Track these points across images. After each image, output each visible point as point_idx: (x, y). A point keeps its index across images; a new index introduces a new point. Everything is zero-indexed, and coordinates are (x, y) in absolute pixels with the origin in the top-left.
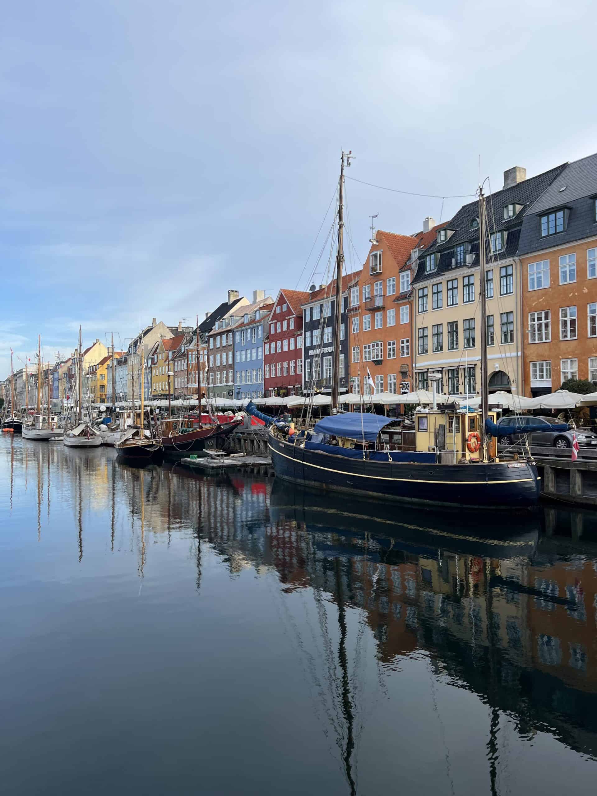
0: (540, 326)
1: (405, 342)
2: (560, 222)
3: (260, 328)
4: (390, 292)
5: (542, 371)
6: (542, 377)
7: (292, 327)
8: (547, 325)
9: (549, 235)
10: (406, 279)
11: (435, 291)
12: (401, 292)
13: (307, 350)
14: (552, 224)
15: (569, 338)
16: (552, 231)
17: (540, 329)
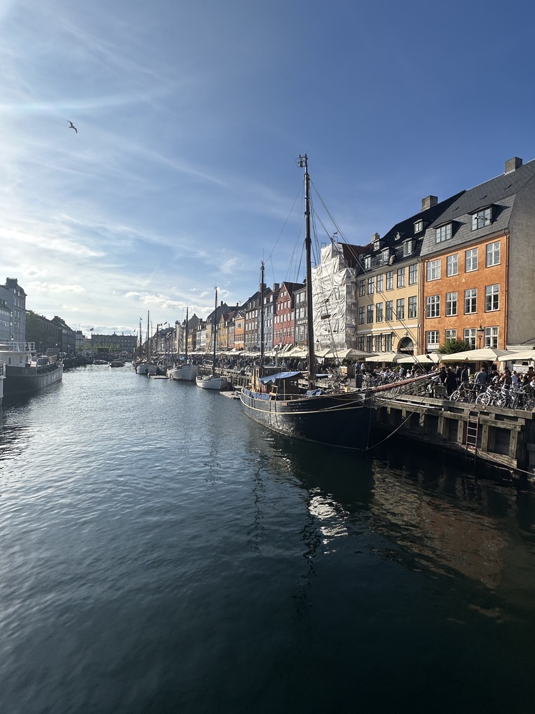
0: (433, 306)
2: (449, 232)
3: (272, 307)
5: (433, 337)
6: (433, 341)
7: (289, 306)
8: (438, 305)
9: (441, 242)
11: (370, 282)
13: (296, 321)
14: (443, 234)
15: (451, 315)
16: (443, 239)
17: (433, 308)
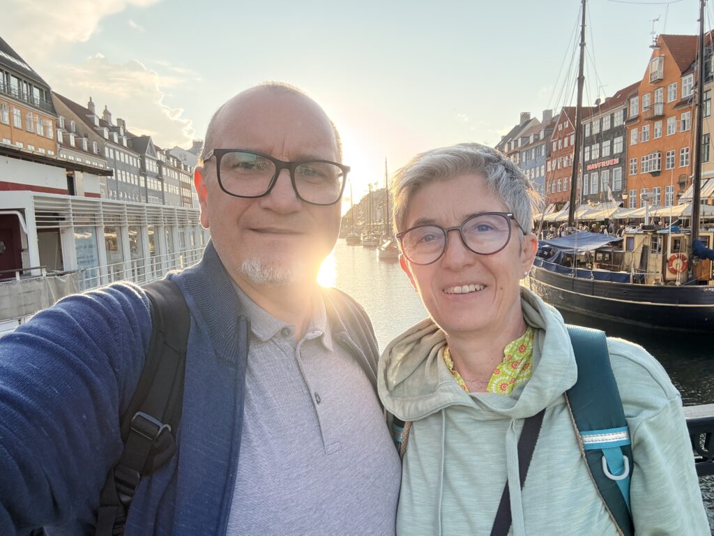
1: (685, 151)
3: (544, 147)
4: (672, 99)
7: (573, 143)
10: (688, 83)
12: (683, 97)
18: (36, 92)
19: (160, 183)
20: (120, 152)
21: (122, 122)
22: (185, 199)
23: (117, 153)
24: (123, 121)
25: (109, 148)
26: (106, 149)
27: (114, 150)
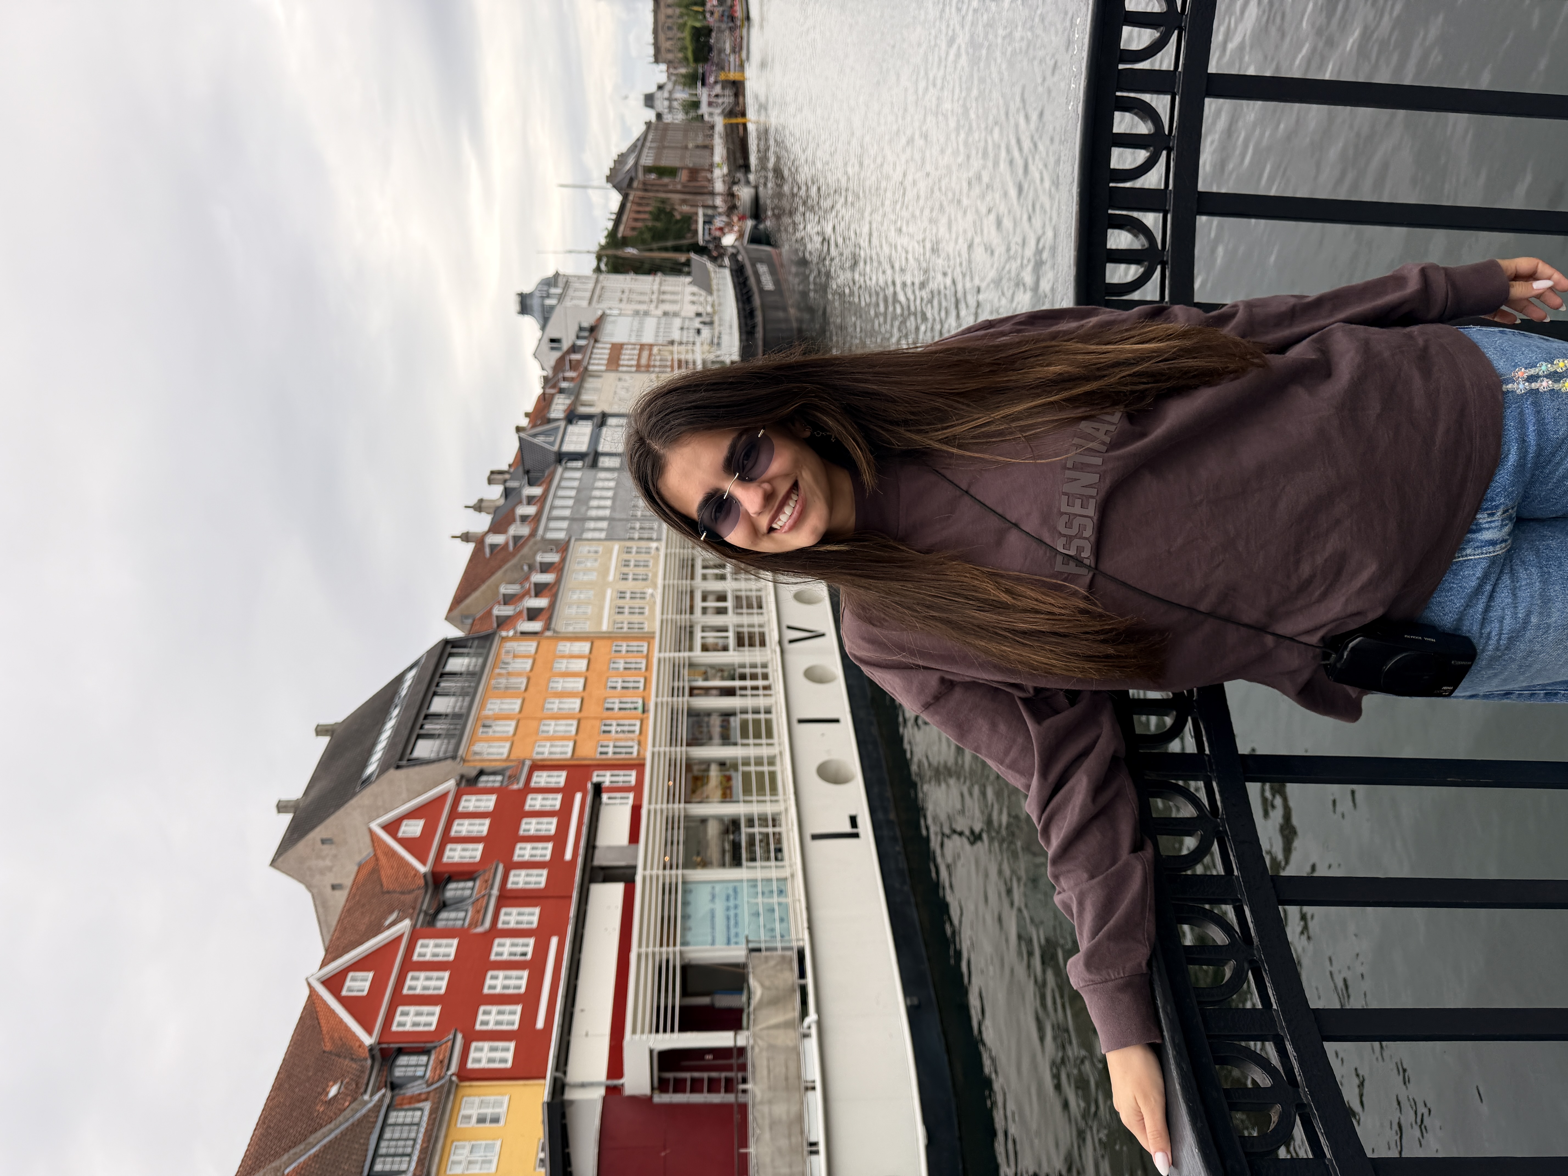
18: (455, 664)
19: (611, 421)
20: (552, 508)
21: (494, 477)
22: (644, 361)
23: (556, 513)
24: (492, 473)
25: (547, 529)
26: (550, 535)
27: (549, 519)
